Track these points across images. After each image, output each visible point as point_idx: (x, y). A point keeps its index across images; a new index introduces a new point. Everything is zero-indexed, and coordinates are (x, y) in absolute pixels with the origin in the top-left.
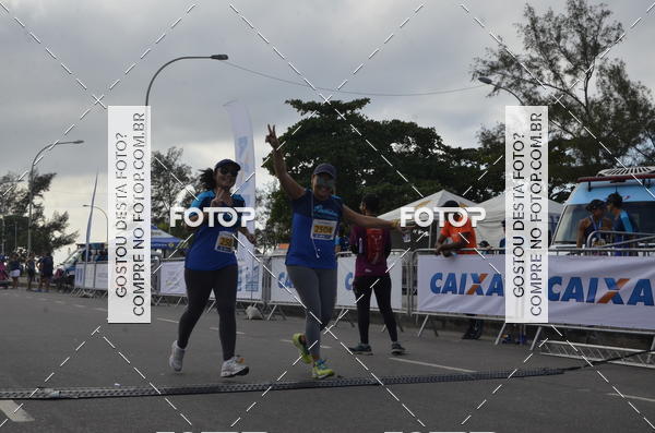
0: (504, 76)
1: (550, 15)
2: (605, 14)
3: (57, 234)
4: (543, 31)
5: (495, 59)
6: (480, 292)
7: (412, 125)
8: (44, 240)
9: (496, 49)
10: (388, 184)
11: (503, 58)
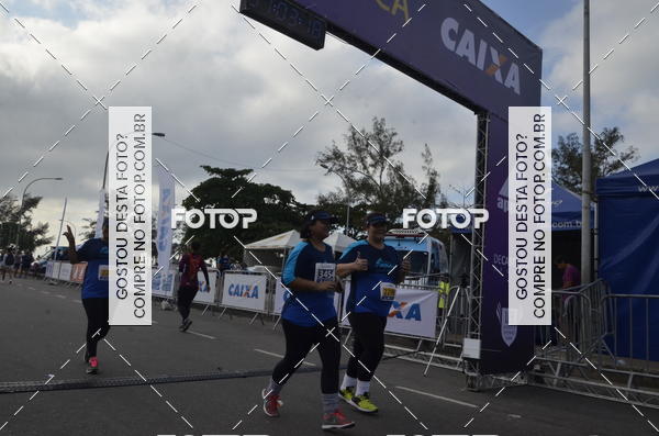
0: (335, 164)
1: (363, 131)
2: (394, 134)
3: (39, 237)
4: (359, 140)
5: (330, 154)
8: (29, 240)
9: (332, 148)
11: (335, 154)
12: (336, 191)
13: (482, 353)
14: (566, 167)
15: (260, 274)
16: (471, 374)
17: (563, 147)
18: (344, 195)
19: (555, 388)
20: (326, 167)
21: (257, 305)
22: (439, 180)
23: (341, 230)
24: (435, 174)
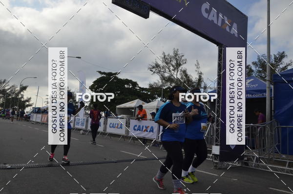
0: (156, 70)
1: (169, 55)
2: (183, 56)
3: (27, 103)
4: (167, 59)
5: (154, 65)
6: (147, 131)
7: (131, 81)
8: (23, 105)
9: (155, 62)
10: (123, 96)
11: (156, 65)
12: (157, 82)
13: (220, 152)
14: (261, 69)
15: (123, 118)
16: (215, 161)
17: (260, 61)
18: (160, 83)
19: (253, 168)
20: (152, 71)
21: (122, 132)
22: (203, 76)
23: (159, 99)
24: (201, 73)
